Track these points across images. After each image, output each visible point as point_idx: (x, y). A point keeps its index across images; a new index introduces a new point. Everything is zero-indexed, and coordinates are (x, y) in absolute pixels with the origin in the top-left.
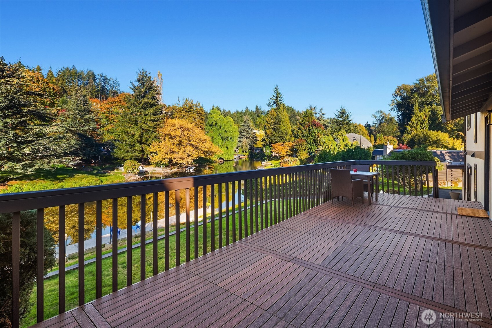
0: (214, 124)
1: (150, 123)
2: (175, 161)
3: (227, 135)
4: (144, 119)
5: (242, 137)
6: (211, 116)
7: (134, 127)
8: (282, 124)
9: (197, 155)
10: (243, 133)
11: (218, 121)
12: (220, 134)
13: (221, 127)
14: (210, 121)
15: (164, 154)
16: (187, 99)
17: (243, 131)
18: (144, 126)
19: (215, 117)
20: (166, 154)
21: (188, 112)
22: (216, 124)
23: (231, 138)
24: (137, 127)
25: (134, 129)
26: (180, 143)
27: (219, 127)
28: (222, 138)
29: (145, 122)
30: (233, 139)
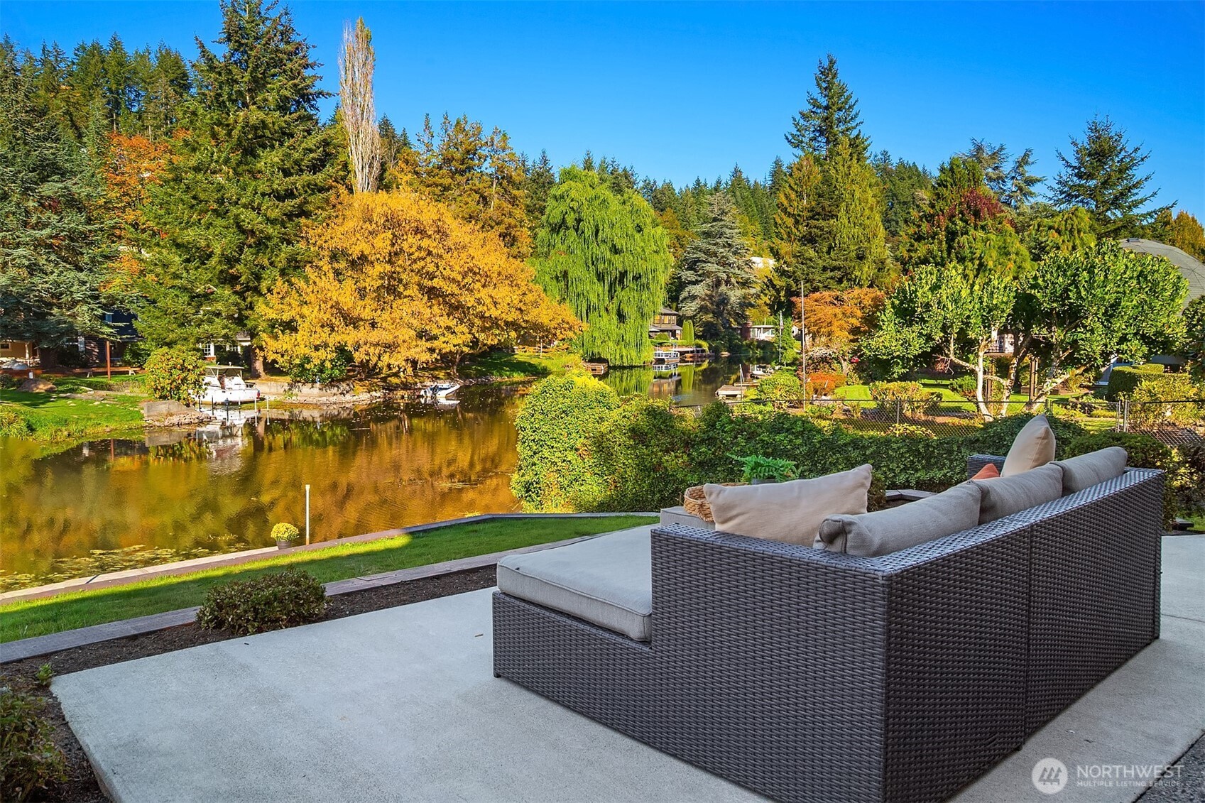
0: (570, 220)
1: (268, 208)
2: (358, 357)
3: (619, 262)
4: (250, 189)
5: (701, 281)
6: (559, 193)
7: (211, 224)
8: (842, 214)
9: (463, 337)
10: (705, 262)
11: (585, 207)
12: (593, 264)
13: (597, 231)
14: (554, 211)
15: (319, 329)
16: (458, 123)
17: (703, 256)
18: (250, 219)
19: (573, 194)
20: (327, 330)
21: (462, 173)
22: (579, 221)
23: (637, 278)
24: (223, 222)
25: (211, 230)
26: (392, 288)
27: (588, 233)
28: (600, 277)
29: (253, 201)
30: (644, 280)
